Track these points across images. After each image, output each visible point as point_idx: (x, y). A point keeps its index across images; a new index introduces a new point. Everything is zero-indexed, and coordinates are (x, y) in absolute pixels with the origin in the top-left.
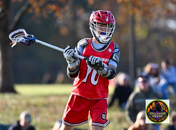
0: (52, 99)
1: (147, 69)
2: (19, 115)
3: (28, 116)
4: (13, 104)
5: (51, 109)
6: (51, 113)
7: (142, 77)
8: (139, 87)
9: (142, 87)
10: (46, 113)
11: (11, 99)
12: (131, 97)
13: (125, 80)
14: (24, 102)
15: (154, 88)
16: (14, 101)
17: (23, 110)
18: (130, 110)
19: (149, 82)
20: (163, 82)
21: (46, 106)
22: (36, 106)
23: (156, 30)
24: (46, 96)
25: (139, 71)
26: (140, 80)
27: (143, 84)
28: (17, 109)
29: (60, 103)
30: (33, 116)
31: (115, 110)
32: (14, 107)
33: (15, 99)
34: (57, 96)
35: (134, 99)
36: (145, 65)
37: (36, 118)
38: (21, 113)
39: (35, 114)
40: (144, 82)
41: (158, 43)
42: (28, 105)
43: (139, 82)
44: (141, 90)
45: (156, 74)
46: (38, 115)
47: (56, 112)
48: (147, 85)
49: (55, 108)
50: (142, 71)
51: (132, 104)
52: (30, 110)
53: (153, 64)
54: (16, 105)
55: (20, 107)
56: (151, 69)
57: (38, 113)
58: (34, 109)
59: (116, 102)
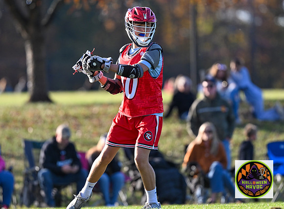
0: (96, 109)
1: (213, 71)
2: (55, 129)
3: (66, 131)
4: (47, 116)
5: (95, 122)
6: (95, 126)
7: (206, 80)
8: (203, 93)
9: (208, 94)
10: (88, 126)
11: (45, 109)
12: (194, 106)
13: (185, 85)
14: (61, 113)
15: (222, 94)
16: (49, 112)
17: (60, 123)
18: (192, 121)
19: (216, 86)
20: (232, 86)
21: (88, 117)
22: (75, 118)
23: (224, 23)
24: (88, 106)
25: (202, 74)
26: (205, 84)
27: (208, 90)
28: (52, 122)
29: (105, 114)
30: (72, 130)
31: (174, 122)
32: (49, 120)
33: (51, 109)
34: (102, 105)
35: (197, 108)
36: (210, 66)
37: (76, 132)
38: (57, 127)
39: (75, 128)
40: (210, 87)
41: (226, 39)
42: (66, 117)
43: (203, 87)
44: (206, 96)
45: (223, 76)
46: (78, 129)
47: (101, 125)
48: (213, 91)
49: (99, 120)
50: (207, 73)
51: (195, 114)
52: (69, 122)
53: (220, 65)
54: (52, 117)
55: (55, 120)
56: (218, 71)
57: (78, 126)
58: (73, 122)
59: (175, 112)
